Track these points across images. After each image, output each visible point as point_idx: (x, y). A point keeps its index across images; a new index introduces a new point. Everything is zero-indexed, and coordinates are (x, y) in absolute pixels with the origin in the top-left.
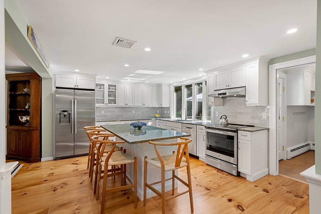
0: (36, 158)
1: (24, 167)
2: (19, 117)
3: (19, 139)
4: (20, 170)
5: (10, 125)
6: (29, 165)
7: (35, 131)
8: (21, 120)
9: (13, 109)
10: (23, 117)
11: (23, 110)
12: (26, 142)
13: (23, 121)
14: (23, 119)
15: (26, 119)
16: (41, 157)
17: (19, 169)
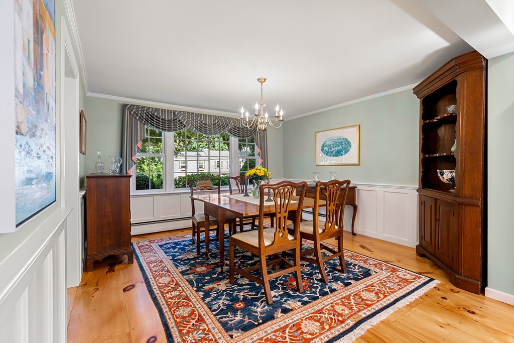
0: (471, 280)
1: (438, 289)
2: (438, 170)
3: (435, 221)
4: (426, 295)
5: (423, 188)
6: (452, 290)
7: (468, 209)
8: (441, 179)
9: (427, 156)
10: (445, 171)
11: (444, 154)
12: (448, 231)
13: (445, 181)
14: (444, 176)
15: (450, 176)
16: (485, 284)
17: (425, 291)
